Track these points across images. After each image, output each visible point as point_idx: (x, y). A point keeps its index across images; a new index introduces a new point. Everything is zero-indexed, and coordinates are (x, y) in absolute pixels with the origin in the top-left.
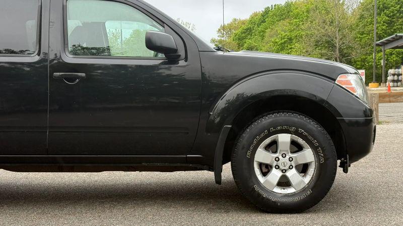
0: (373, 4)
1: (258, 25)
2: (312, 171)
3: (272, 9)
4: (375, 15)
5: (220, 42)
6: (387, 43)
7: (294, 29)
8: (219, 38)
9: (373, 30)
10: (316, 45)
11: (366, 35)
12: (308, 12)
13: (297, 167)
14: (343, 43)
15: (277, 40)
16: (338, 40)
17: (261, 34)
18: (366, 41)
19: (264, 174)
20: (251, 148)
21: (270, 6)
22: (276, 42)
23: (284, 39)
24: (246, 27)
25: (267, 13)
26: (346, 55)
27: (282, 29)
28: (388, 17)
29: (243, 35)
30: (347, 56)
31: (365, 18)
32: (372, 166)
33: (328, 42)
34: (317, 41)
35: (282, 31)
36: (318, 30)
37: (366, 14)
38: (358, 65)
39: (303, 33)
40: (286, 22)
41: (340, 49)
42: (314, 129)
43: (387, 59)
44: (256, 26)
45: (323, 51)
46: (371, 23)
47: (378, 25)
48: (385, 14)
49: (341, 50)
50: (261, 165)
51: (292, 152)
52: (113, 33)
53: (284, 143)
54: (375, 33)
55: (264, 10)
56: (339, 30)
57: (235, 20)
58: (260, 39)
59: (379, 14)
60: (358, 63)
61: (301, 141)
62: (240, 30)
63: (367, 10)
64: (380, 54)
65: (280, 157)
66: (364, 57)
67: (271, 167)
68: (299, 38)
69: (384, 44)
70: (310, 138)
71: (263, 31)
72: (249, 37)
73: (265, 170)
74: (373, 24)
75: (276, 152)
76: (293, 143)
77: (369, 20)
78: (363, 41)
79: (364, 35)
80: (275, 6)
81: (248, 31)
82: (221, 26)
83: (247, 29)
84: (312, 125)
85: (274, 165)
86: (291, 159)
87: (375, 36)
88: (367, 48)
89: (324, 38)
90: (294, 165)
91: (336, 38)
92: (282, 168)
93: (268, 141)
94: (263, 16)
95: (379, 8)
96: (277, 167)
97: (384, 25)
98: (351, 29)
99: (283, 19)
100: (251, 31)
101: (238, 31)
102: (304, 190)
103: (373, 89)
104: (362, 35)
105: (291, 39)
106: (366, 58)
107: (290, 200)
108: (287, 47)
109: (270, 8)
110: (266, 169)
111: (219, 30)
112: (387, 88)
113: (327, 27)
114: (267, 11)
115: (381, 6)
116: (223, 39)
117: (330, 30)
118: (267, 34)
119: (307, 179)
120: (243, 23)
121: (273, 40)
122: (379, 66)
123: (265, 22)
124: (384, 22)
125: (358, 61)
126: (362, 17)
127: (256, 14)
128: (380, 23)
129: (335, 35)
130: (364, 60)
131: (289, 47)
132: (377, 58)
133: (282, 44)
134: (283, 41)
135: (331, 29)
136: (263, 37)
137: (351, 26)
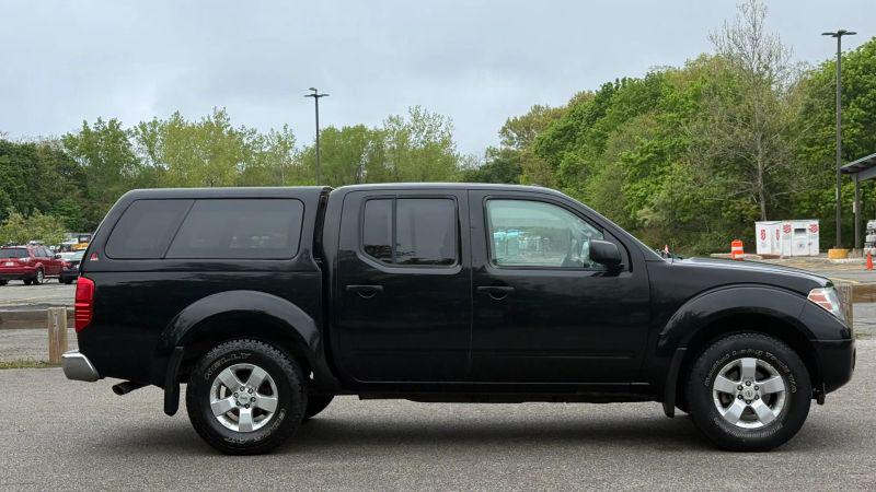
0: (832, 82)
1: (588, 121)
2: (782, 402)
3: (617, 88)
4: (838, 106)
5: (506, 154)
6: (863, 169)
7: (668, 133)
8: (503, 147)
9: (834, 137)
10: (716, 167)
11: (819, 148)
12: (697, 97)
13: (764, 398)
14: (772, 163)
15: (633, 156)
16: (760, 157)
17: (597, 140)
18: (819, 159)
19: (725, 406)
20: (711, 374)
21: (613, 82)
22: (631, 160)
23: (647, 152)
24: (562, 126)
25: (609, 97)
26: (778, 188)
27: (643, 132)
28: (864, 108)
29: (557, 141)
30: (780, 191)
31: (817, 111)
32: (848, 402)
33: (740, 161)
34: (718, 159)
35: (643, 135)
36: (719, 137)
37: (818, 103)
38: (804, 208)
39: (687, 141)
40: (650, 117)
41: (765, 174)
42: (784, 352)
43: (864, 197)
44: (584, 123)
45: (730, 180)
46: (830, 122)
47: (845, 126)
48: (858, 103)
49: (766, 177)
50: (720, 394)
51: (758, 380)
52: (280, 137)
53: (749, 369)
54: (838, 143)
55: (600, 89)
56: (763, 137)
57: (538, 108)
58: (593, 150)
59: (845, 104)
60: (804, 204)
61: (768, 366)
62: (550, 131)
63: (821, 95)
64: (848, 187)
65: (744, 385)
66: (815, 192)
67: (733, 397)
68: (678, 151)
69: (856, 170)
70: (780, 363)
71: (600, 135)
72: (570, 145)
73: (725, 401)
74: (833, 125)
75: (738, 379)
76: (759, 369)
77: (826, 116)
78: (814, 157)
79: (816, 147)
80: (624, 80)
81: (567, 135)
82: (508, 122)
83: (565, 129)
84: (782, 349)
85: (737, 394)
86: (757, 388)
87: (838, 148)
88: (822, 174)
89: (732, 153)
90: (760, 395)
91: (757, 153)
92: (746, 398)
93: (728, 366)
94: (599, 102)
95: (844, 91)
96: (741, 397)
97: (855, 127)
98: (788, 133)
99: (644, 111)
100: (572, 134)
101: (547, 134)
102: (773, 424)
103: (837, 261)
104: (811, 146)
105: (661, 154)
106: (820, 194)
107: (756, 436)
108: (655, 169)
109: (614, 86)
110: (727, 399)
111: (504, 130)
112: (865, 261)
113: (737, 130)
114: (607, 91)
115: (850, 87)
116: (512, 148)
117: (743, 135)
118: (609, 142)
119: (776, 412)
120: (557, 114)
121: (624, 154)
122: (846, 211)
123: (604, 115)
124: (856, 120)
125: (805, 201)
126: (810, 109)
127: (582, 98)
128: (848, 121)
129: (756, 146)
130: (815, 199)
131: (658, 169)
132: (843, 194)
133: (642, 163)
134: (646, 158)
135: (747, 135)
136: (601, 148)
137: (788, 127)
